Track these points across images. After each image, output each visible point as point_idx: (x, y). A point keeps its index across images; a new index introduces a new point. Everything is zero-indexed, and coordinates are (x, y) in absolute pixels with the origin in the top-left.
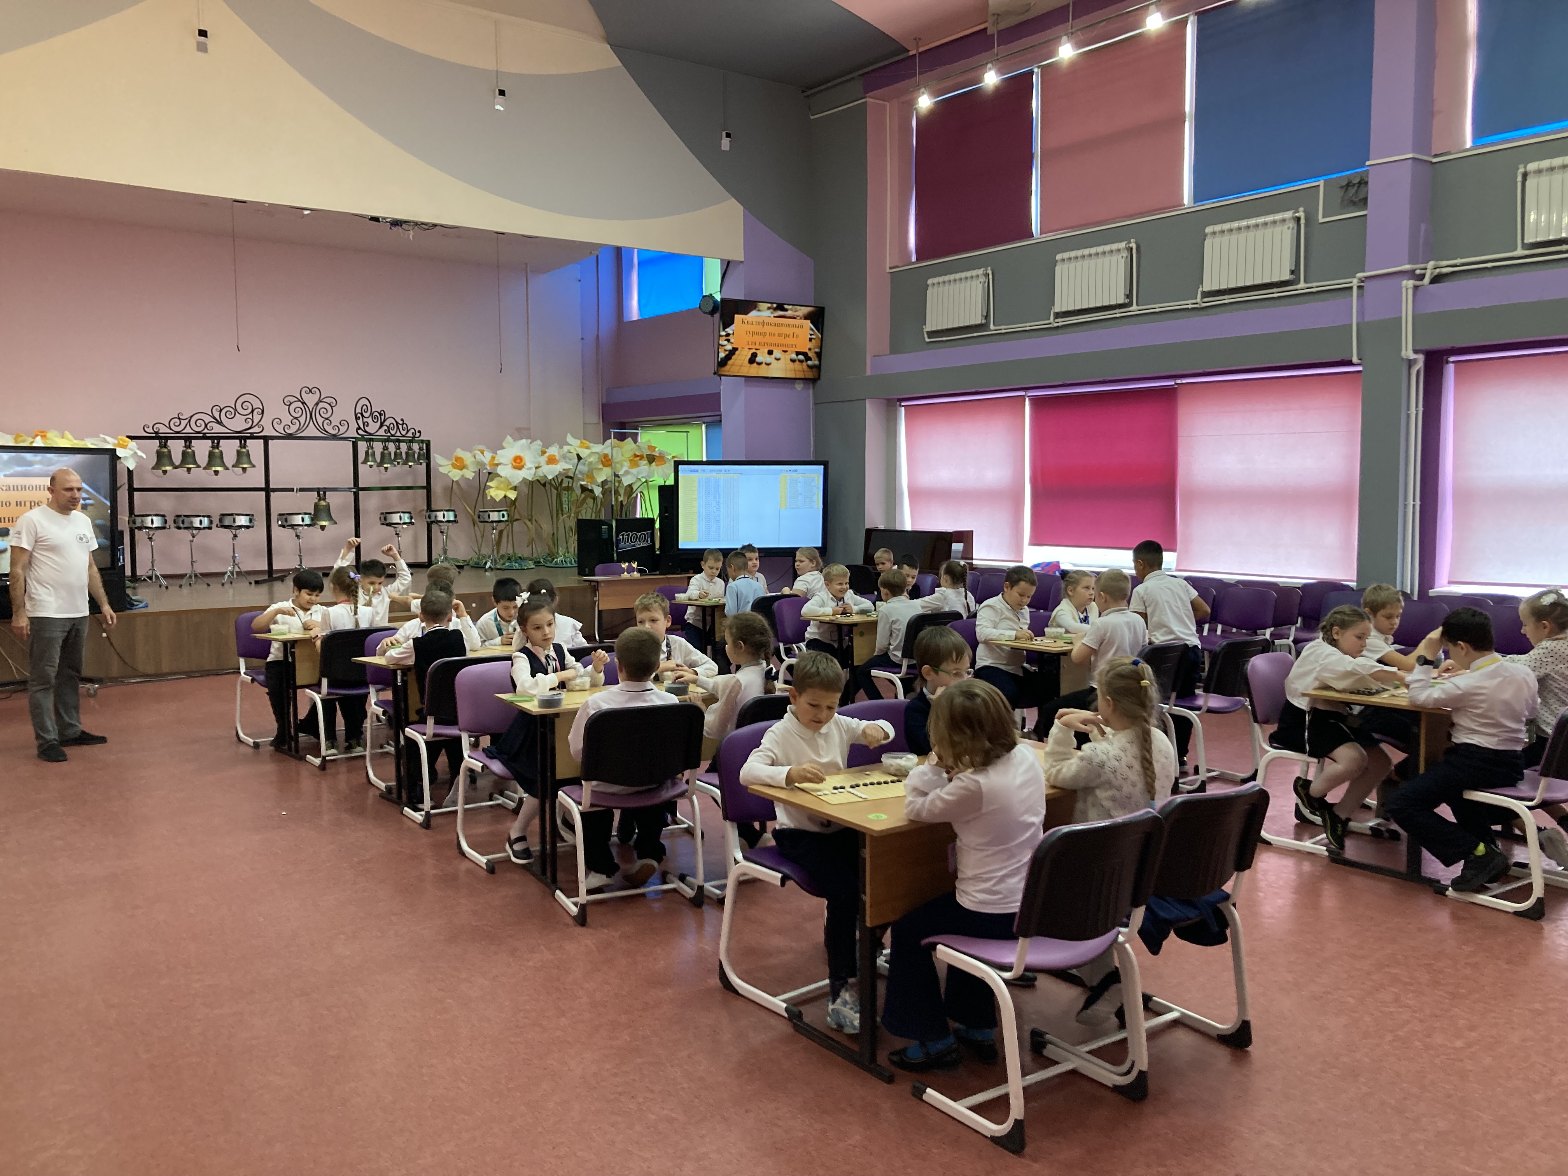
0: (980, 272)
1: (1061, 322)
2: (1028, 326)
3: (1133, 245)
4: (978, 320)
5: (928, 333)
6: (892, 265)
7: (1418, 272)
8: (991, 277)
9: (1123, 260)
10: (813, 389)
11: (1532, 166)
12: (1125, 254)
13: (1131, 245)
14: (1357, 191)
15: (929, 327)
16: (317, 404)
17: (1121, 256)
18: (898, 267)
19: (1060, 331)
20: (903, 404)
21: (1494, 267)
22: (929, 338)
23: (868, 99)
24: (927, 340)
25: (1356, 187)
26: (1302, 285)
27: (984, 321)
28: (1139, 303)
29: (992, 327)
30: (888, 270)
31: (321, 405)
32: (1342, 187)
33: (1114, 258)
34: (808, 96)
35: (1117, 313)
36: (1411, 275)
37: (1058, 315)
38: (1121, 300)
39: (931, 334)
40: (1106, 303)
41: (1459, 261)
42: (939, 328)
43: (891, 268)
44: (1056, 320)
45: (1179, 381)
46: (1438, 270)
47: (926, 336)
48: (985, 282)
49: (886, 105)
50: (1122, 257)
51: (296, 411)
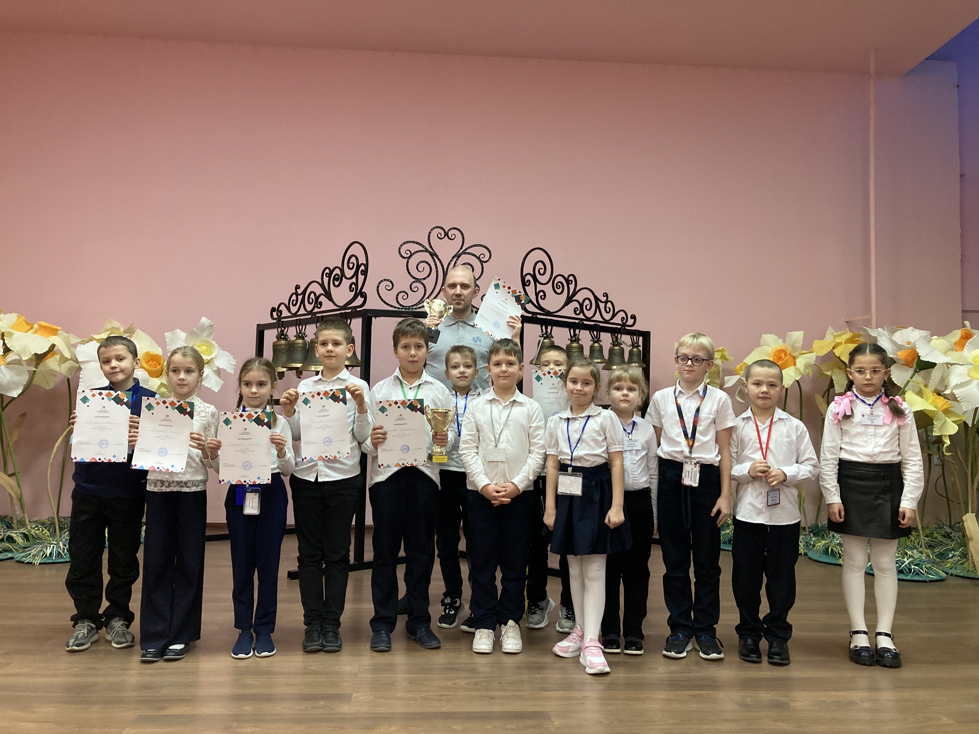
51: (420, 267)
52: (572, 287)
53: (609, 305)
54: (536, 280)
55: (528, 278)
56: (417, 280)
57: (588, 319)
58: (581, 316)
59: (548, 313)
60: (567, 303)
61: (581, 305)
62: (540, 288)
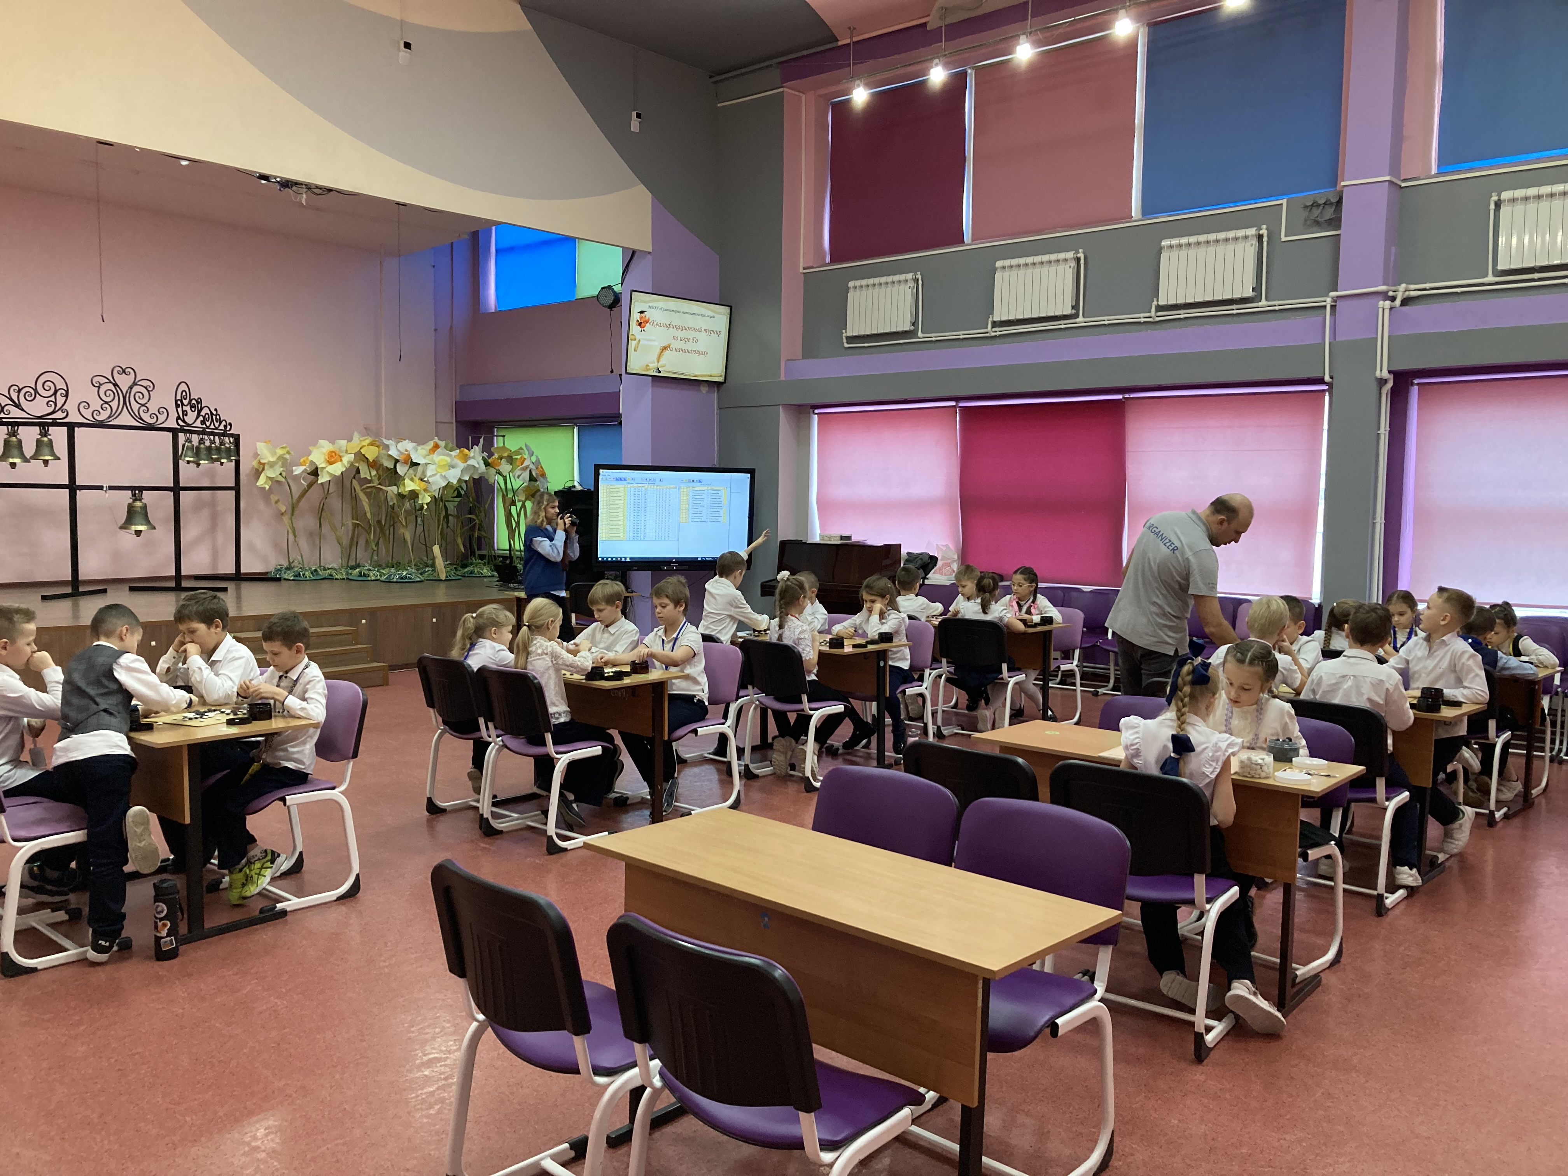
0: (910, 276)
1: (999, 331)
2: (962, 334)
3: (1081, 255)
4: (907, 327)
5: (847, 338)
6: (805, 266)
7: (1391, 294)
8: (920, 282)
9: (1071, 269)
10: (718, 392)
11: (1505, 195)
12: (1073, 264)
13: (1079, 255)
14: (1321, 212)
15: (850, 332)
16: (131, 388)
17: (1068, 266)
18: (812, 267)
19: (998, 340)
20: (816, 411)
21: (1463, 293)
22: (848, 343)
23: (785, 89)
24: (846, 345)
25: (1321, 208)
26: (1264, 302)
27: (912, 328)
28: (1085, 315)
29: (920, 334)
30: (801, 271)
31: (136, 389)
32: (1306, 207)
33: (1061, 267)
34: (715, 83)
35: (1062, 324)
36: (1385, 296)
37: (995, 324)
38: (1068, 311)
39: (850, 339)
40: (1051, 314)
41: (1428, 286)
42: (862, 333)
43: (804, 269)
44: (994, 330)
45: (1127, 396)
46: (1407, 293)
47: (845, 341)
48: (914, 287)
49: (800, 97)
50: (1070, 267)
51: (107, 394)
52: (199, 406)
53: (218, 417)
54: (183, 404)
55: (179, 402)
56: (106, 403)
57: (208, 428)
58: (204, 426)
59: (189, 425)
60: (197, 418)
61: (204, 417)
62: (185, 408)
